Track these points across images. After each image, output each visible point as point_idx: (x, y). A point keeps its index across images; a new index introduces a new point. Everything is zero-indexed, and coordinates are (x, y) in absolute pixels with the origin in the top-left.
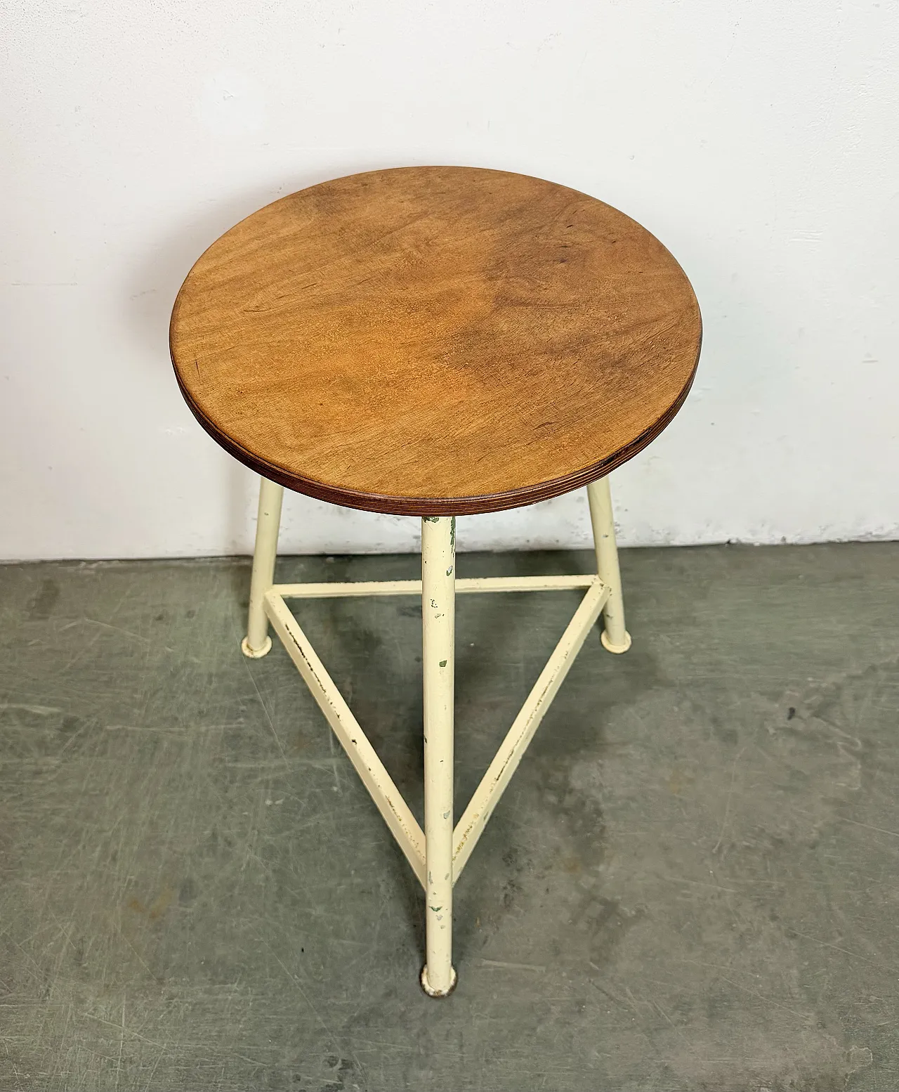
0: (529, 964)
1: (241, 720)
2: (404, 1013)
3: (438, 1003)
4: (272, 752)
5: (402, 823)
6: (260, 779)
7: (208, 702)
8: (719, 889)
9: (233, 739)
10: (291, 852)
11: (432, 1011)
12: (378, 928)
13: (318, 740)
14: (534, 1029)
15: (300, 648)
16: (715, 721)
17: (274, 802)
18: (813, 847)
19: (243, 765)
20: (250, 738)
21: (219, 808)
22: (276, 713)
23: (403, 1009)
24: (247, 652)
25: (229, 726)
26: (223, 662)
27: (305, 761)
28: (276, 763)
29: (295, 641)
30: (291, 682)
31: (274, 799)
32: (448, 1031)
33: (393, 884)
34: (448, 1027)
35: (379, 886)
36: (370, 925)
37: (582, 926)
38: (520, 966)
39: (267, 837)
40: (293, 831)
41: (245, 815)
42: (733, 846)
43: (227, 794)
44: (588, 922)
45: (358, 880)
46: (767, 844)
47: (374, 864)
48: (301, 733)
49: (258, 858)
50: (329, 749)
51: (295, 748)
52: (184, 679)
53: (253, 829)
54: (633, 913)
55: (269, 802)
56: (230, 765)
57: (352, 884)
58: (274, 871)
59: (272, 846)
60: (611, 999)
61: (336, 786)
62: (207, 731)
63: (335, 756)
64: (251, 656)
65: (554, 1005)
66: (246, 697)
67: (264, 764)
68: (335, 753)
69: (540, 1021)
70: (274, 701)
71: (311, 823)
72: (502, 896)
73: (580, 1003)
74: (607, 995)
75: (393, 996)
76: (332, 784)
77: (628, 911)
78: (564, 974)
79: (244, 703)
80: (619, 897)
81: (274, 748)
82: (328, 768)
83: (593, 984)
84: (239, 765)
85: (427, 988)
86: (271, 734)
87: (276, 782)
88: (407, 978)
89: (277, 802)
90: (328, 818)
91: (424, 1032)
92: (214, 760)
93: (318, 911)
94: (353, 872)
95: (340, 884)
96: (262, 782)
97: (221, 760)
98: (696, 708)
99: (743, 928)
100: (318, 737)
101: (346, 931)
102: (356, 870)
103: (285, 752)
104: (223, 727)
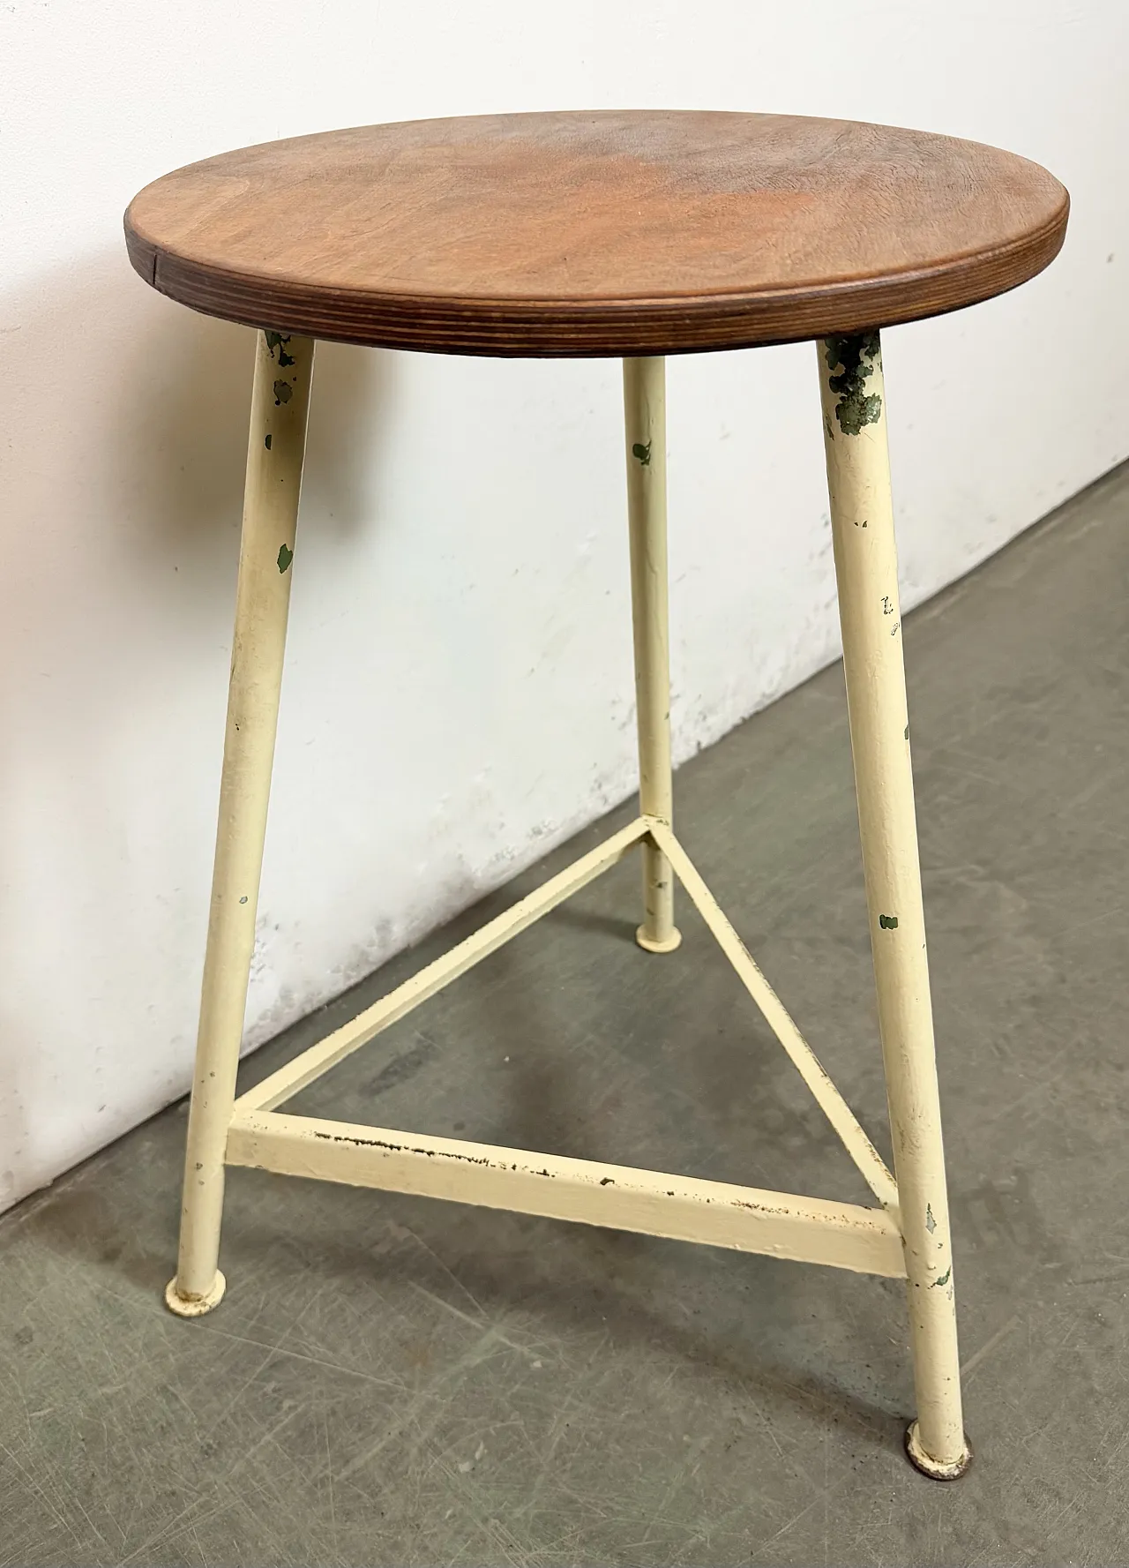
0: (997, 1330)
1: (287, 1404)
2: (956, 1533)
3: (973, 1478)
4: (391, 1402)
5: (793, 1213)
6: (414, 1451)
7: (201, 1427)
8: (1048, 1084)
9: (305, 1437)
10: (575, 1496)
11: (978, 1494)
12: (799, 1469)
13: (440, 1328)
14: (1091, 1392)
15: (378, 1144)
16: (841, 940)
17: (473, 1457)
18: (1063, 981)
19: (368, 1455)
20: (334, 1413)
21: (396, 1546)
22: (334, 1350)
23: (951, 1529)
24: (191, 1309)
25: (278, 1428)
26: (164, 1356)
27: (453, 1369)
28: (413, 1411)
29: (357, 1142)
30: (309, 1292)
31: (468, 1455)
32: (1025, 1495)
33: (751, 1403)
34: (1017, 1490)
35: (738, 1420)
36: (787, 1476)
37: (990, 1238)
38: (994, 1340)
39: (518, 1512)
40: (546, 1468)
41: (453, 1516)
42: (1006, 1037)
43: (387, 1517)
44: (990, 1229)
45: (704, 1441)
46: (1028, 1010)
47: (698, 1402)
48: (404, 1344)
49: (543, 1550)
50: (468, 1327)
51: (419, 1366)
52: (119, 1430)
53: (485, 1520)
54: (1013, 1177)
55: (465, 1467)
56: (345, 1473)
57: (703, 1452)
58: (583, 1543)
59: (539, 1516)
60: (1109, 1280)
61: (533, 1361)
62: (249, 1462)
63: (489, 1327)
64: (204, 1309)
65: (1074, 1345)
66: (259, 1369)
67: (396, 1426)
68: (482, 1324)
69: (1086, 1376)
70: (312, 1339)
71: (556, 1432)
72: (881, 1290)
73: (1092, 1316)
74: (1101, 1280)
75: (920, 1528)
76: (526, 1363)
77: (1008, 1181)
78: (1041, 1304)
79: (264, 1378)
80: (982, 1177)
81: (387, 1395)
82: (495, 1350)
83: (1076, 1284)
84: (358, 1463)
85: (944, 1470)
86: (361, 1381)
87: (443, 1431)
88: (907, 1489)
89: (478, 1455)
90: (572, 1407)
91: (1004, 1528)
92: (310, 1492)
93: (705, 1530)
94: (686, 1438)
95: (689, 1469)
96: (422, 1452)
97: (323, 1482)
98: (811, 942)
99: (1112, 1100)
100: (434, 1324)
101: (767, 1516)
102: (686, 1433)
103: (410, 1385)
104: (268, 1437)
